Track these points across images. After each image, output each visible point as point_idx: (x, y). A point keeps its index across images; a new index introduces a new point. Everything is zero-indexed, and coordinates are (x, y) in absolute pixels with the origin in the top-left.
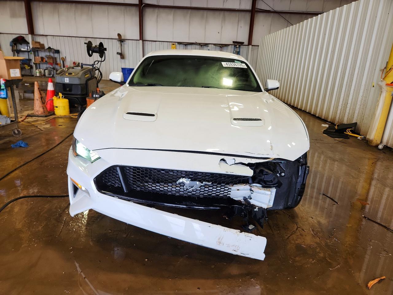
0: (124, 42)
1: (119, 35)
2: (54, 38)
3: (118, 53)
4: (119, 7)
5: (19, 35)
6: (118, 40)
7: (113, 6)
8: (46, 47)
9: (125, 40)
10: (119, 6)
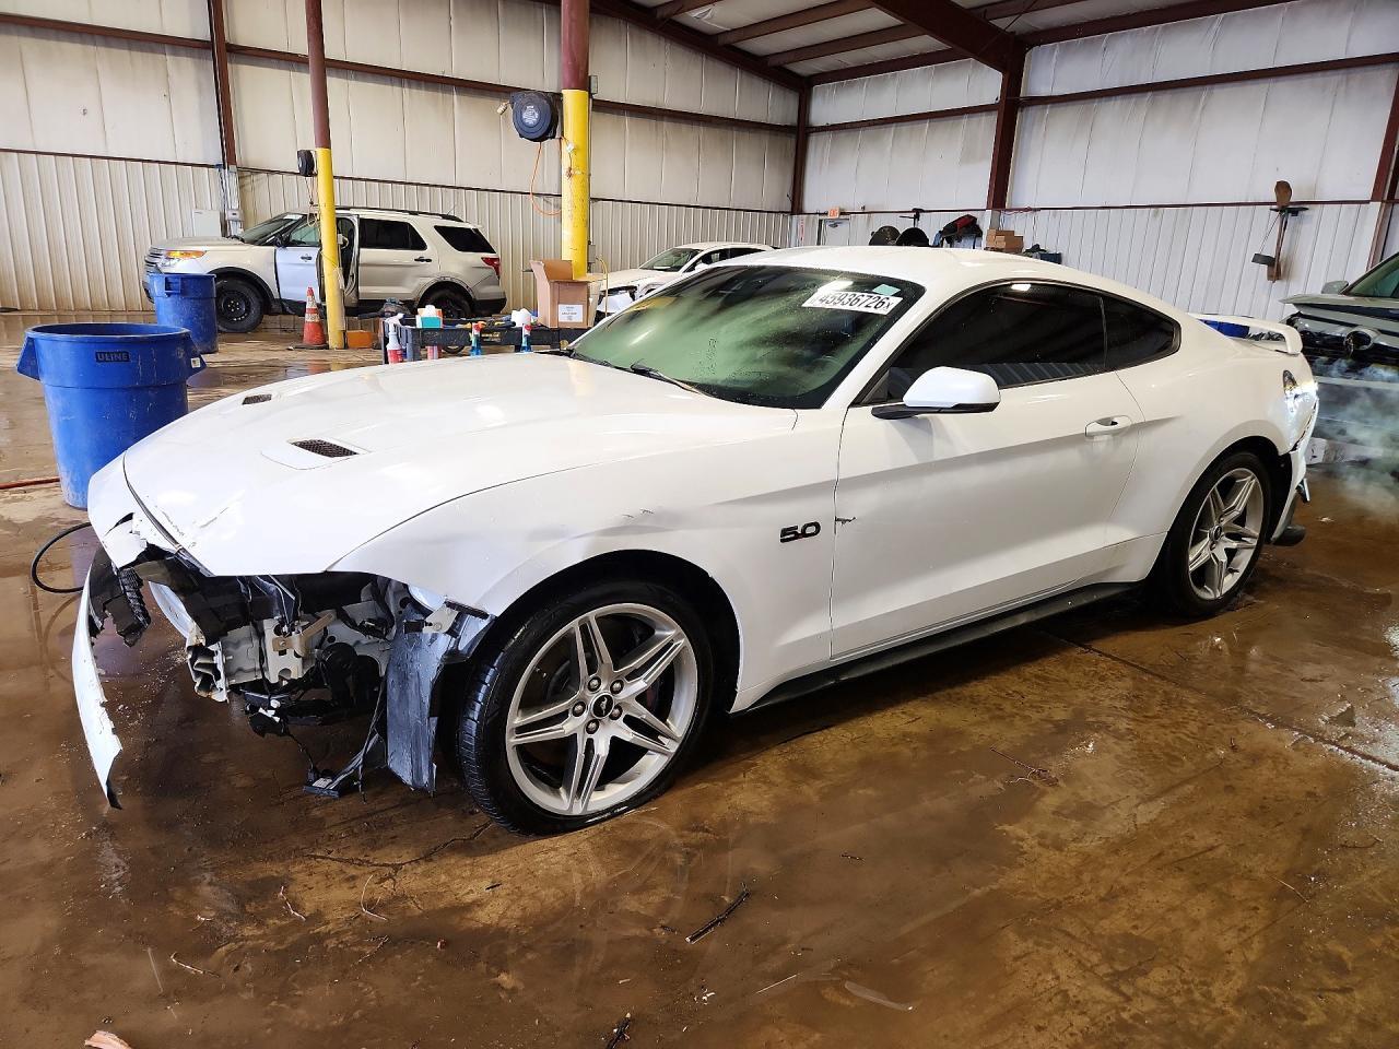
0: (1300, 213)
1: (1283, 188)
2: (1054, 216)
3: (1258, 259)
4: (1319, 79)
5: (962, 214)
6: (1274, 207)
7: (1295, 77)
8: (1028, 245)
9: (1307, 206)
10: (1320, 74)
